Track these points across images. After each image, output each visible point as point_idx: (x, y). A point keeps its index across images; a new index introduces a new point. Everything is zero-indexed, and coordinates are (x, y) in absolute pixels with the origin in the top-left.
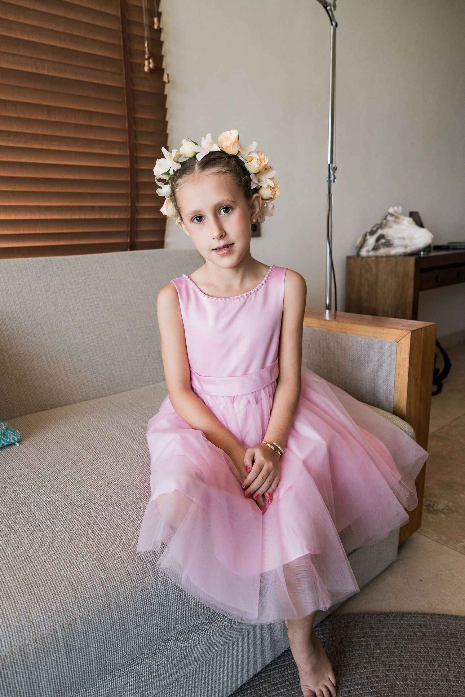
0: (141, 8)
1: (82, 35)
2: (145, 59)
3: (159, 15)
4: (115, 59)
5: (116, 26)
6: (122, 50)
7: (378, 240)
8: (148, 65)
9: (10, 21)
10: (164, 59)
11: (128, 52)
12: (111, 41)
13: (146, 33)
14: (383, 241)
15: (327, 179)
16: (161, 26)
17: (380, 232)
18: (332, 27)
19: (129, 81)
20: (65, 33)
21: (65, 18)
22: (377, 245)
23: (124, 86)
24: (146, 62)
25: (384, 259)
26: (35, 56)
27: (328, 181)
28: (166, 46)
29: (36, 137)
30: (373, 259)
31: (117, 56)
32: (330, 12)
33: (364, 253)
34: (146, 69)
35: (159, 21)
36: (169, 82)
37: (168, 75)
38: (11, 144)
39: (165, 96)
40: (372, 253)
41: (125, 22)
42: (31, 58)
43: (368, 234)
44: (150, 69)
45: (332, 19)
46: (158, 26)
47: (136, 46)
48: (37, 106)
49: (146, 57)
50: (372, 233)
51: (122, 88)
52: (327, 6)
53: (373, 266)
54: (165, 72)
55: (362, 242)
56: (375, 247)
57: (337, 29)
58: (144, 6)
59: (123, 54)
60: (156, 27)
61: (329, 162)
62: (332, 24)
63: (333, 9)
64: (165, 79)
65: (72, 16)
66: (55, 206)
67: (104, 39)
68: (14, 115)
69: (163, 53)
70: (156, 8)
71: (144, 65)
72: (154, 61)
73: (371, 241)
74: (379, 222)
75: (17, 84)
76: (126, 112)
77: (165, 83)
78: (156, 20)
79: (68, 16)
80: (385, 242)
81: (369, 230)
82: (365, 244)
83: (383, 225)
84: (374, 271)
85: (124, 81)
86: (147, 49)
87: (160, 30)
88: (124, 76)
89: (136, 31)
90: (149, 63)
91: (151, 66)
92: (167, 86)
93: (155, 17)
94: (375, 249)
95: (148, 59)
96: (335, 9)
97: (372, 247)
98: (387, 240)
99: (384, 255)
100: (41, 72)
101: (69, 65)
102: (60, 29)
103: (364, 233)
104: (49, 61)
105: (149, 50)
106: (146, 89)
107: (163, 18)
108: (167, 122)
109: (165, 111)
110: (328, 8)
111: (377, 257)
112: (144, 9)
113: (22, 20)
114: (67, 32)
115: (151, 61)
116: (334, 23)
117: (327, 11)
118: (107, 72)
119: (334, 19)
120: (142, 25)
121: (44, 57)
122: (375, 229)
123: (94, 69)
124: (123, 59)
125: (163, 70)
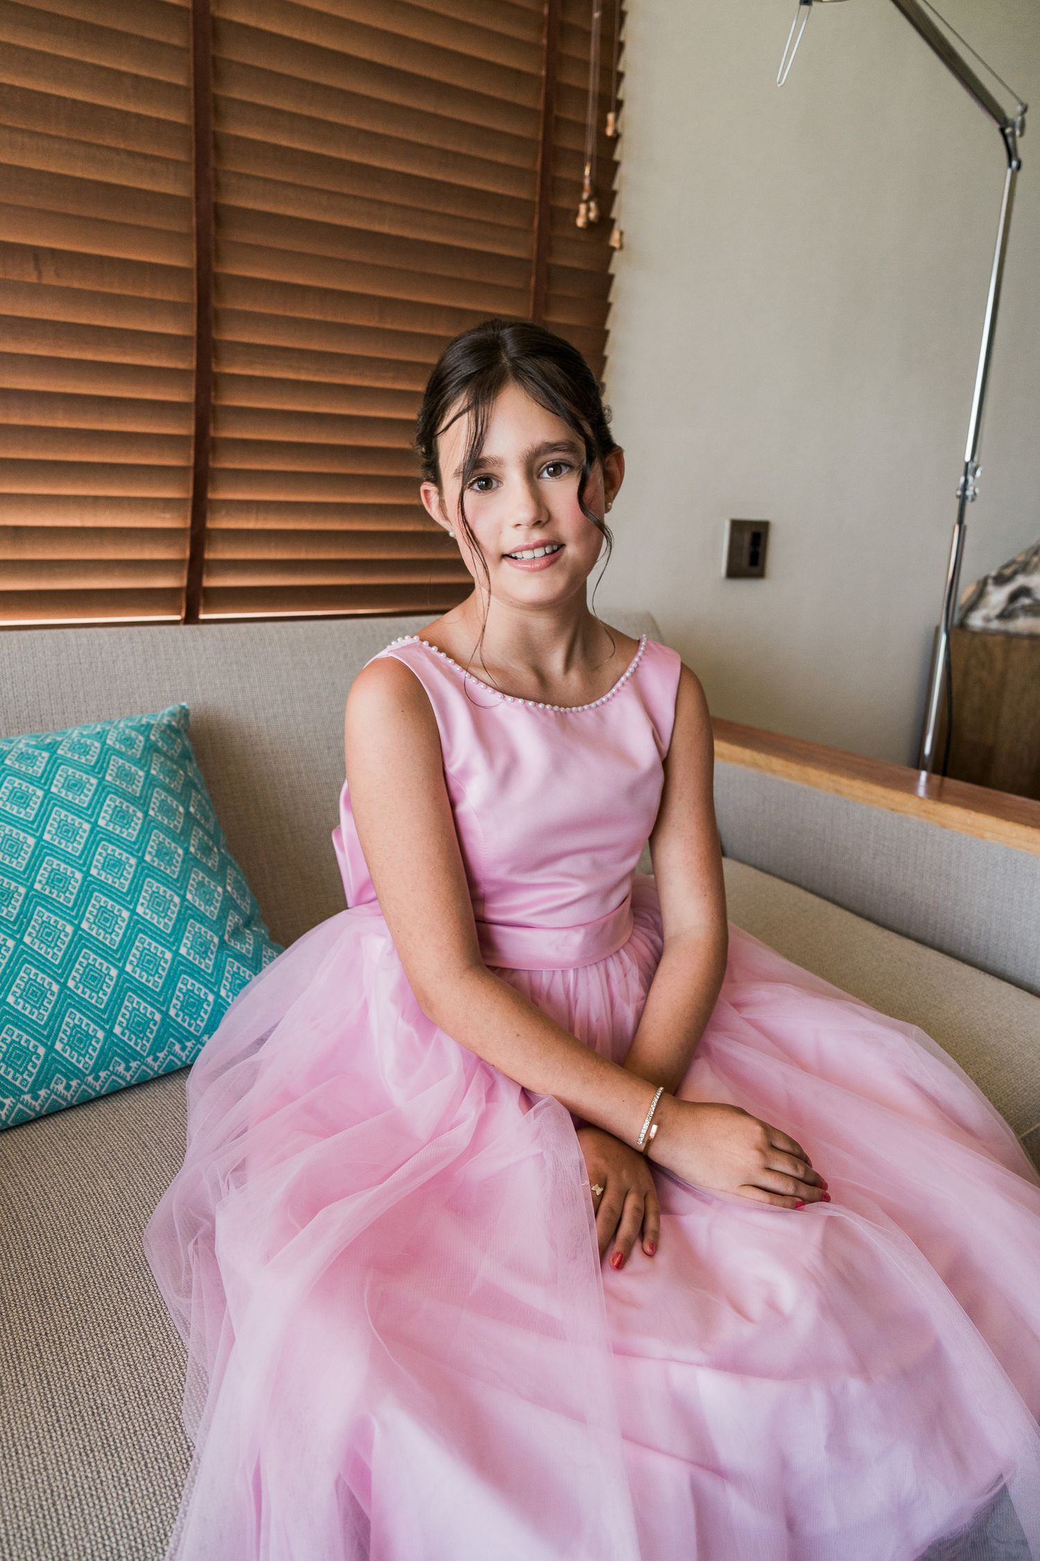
0: (586, 92)
1: (463, 150)
2: (581, 201)
3: (619, 105)
4: (520, 200)
5: (530, 130)
6: (538, 182)
7: (1014, 597)
8: (585, 214)
9: (332, 125)
10: (618, 200)
11: (549, 185)
12: (516, 161)
13: (590, 147)
14: (1026, 601)
15: (959, 493)
16: (620, 130)
17: (1021, 581)
18: (1009, 171)
19: (545, 246)
20: (431, 147)
21: (435, 116)
22: (1011, 607)
23: (534, 258)
24: (583, 208)
25: (1026, 643)
26: (369, 195)
27: (959, 497)
28: (623, 171)
29: (353, 362)
30: (999, 638)
31: (523, 194)
32: (1010, 140)
33: (976, 621)
34: (580, 222)
35: (616, 119)
36: (621, 247)
37: (621, 233)
38: (304, 377)
39: (611, 278)
40: (995, 625)
41: (551, 123)
42: (363, 199)
43: (990, 581)
44: (589, 224)
45: (1011, 153)
46: (615, 131)
47: (565, 173)
48: (363, 297)
49: (585, 196)
50: (1001, 580)
51: (529, 261)
52: (1007, 127)
53: (998, 653)
54: (616, 226)
55: (974, 598)
56: (1006, 613)
57: (1021, 175)
58: (591, 88)
59: (538, 189)
60: (609, 132)
61: (968, 458)
62: (1010, 165)
63: (1018, 133)
64: (615, 241)
65: (448, 112)
66: (373, 505)
67: (502, 158)
68: (318, 317)
69: (616, 186)
70: (614, 91)
71: (577, 213)
72: (599, 207)
73: (998, 597)
74: (1021, 558)
75: (330, 254)
76: (531, 309)
77: (613, 249)
78: (611, 117)
79: (441, 112)
80: (1030, 606)
81: (993, 573)
82: (982, 603)
83: (1031, 566)
84: (999, 665)
85: (535, 246)
86: (587, 182)
87: (617, 137)
88: (535, 235)
89: (567, 142)
90: (588, 210)
91: (592, 215)
92: (616, 255)
93: (609, 111)
94: (1005, 615)
95: (587, 202)
96: (1022, 134)
97: (997, 611)
98: (1035, 600)
99: (1026, 632)
100: (377, 228)
101: (432, 213)
102: (422, 138)
103: (981, 576)
104: (396, 206)
105: (591, 181)
106: (576, 264)
107: (627, 110)
108: (607, 333)
109: (604, 308)
110: (1008, 130)
111: (1010, 637)
112: (591, 94)
113: (353, 122)
114: (436, 143)
115: (592, 205)
116: (1014, 164)
117: (1005, 137)
118: (504, 227)
119: (1016, 155)
120: (583, 127)
121: (386, 197)
122: (1008, 572)
123: (480, 222)
124: (537, 199)
125: (612, 223)
